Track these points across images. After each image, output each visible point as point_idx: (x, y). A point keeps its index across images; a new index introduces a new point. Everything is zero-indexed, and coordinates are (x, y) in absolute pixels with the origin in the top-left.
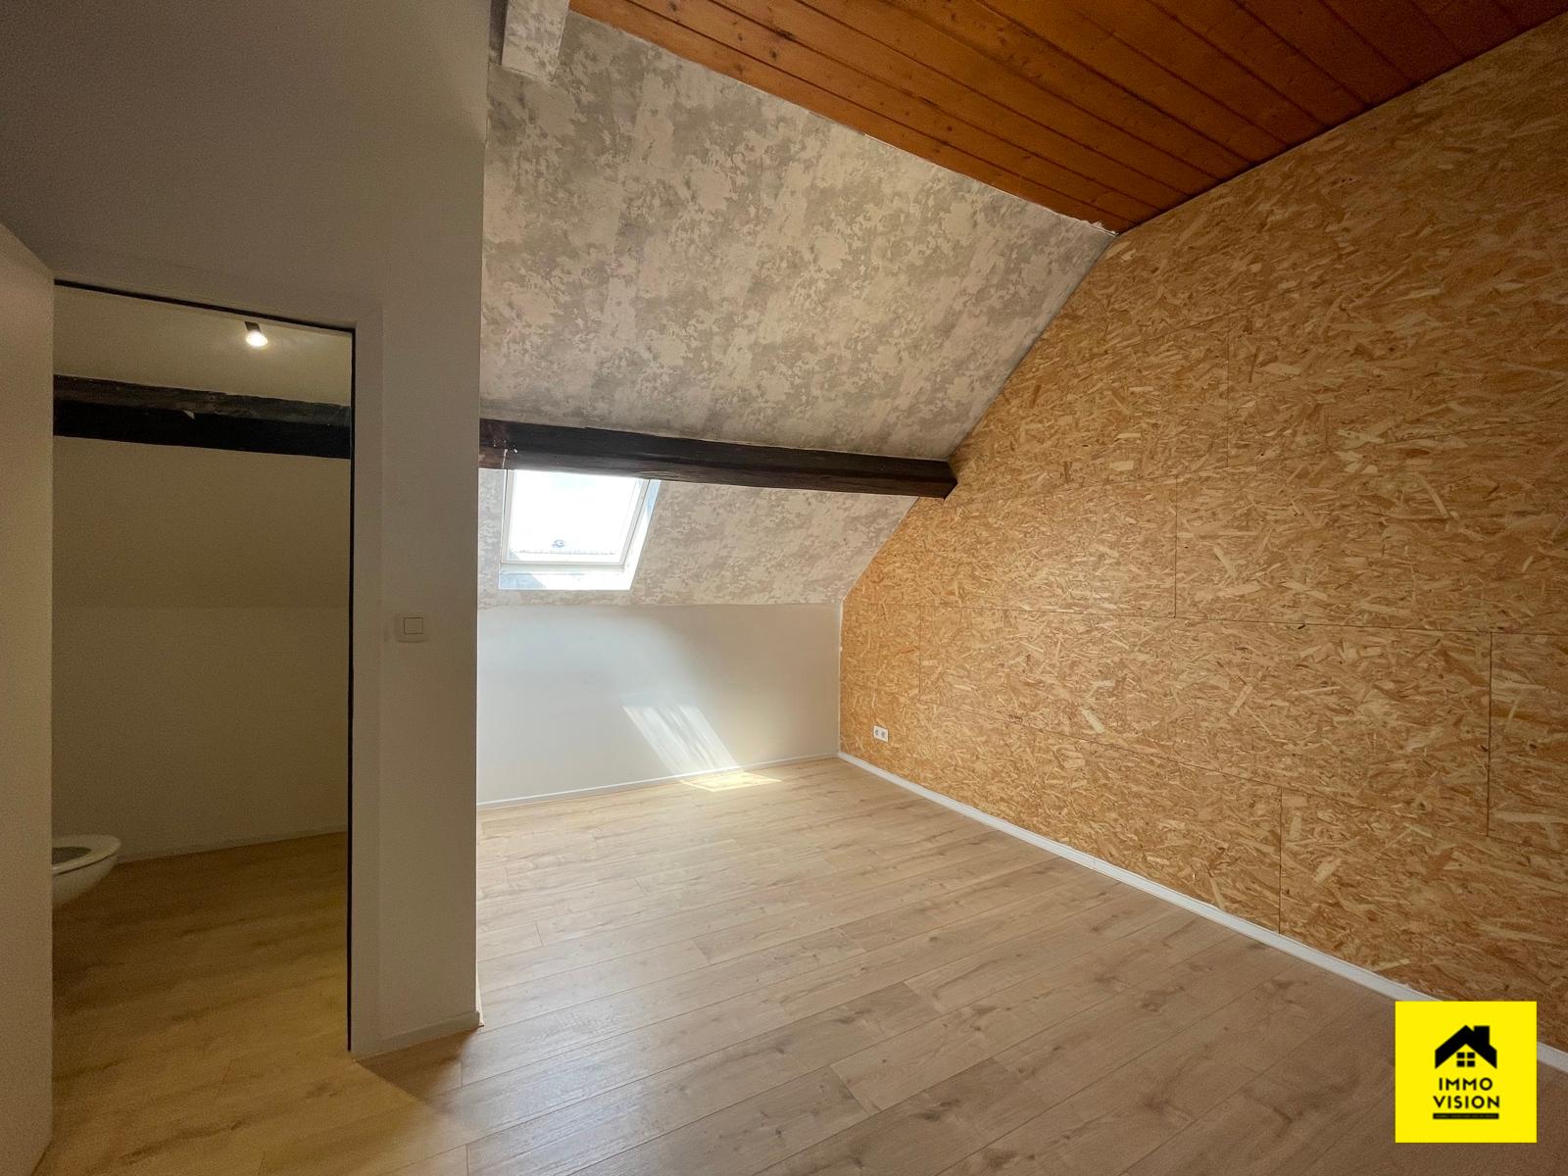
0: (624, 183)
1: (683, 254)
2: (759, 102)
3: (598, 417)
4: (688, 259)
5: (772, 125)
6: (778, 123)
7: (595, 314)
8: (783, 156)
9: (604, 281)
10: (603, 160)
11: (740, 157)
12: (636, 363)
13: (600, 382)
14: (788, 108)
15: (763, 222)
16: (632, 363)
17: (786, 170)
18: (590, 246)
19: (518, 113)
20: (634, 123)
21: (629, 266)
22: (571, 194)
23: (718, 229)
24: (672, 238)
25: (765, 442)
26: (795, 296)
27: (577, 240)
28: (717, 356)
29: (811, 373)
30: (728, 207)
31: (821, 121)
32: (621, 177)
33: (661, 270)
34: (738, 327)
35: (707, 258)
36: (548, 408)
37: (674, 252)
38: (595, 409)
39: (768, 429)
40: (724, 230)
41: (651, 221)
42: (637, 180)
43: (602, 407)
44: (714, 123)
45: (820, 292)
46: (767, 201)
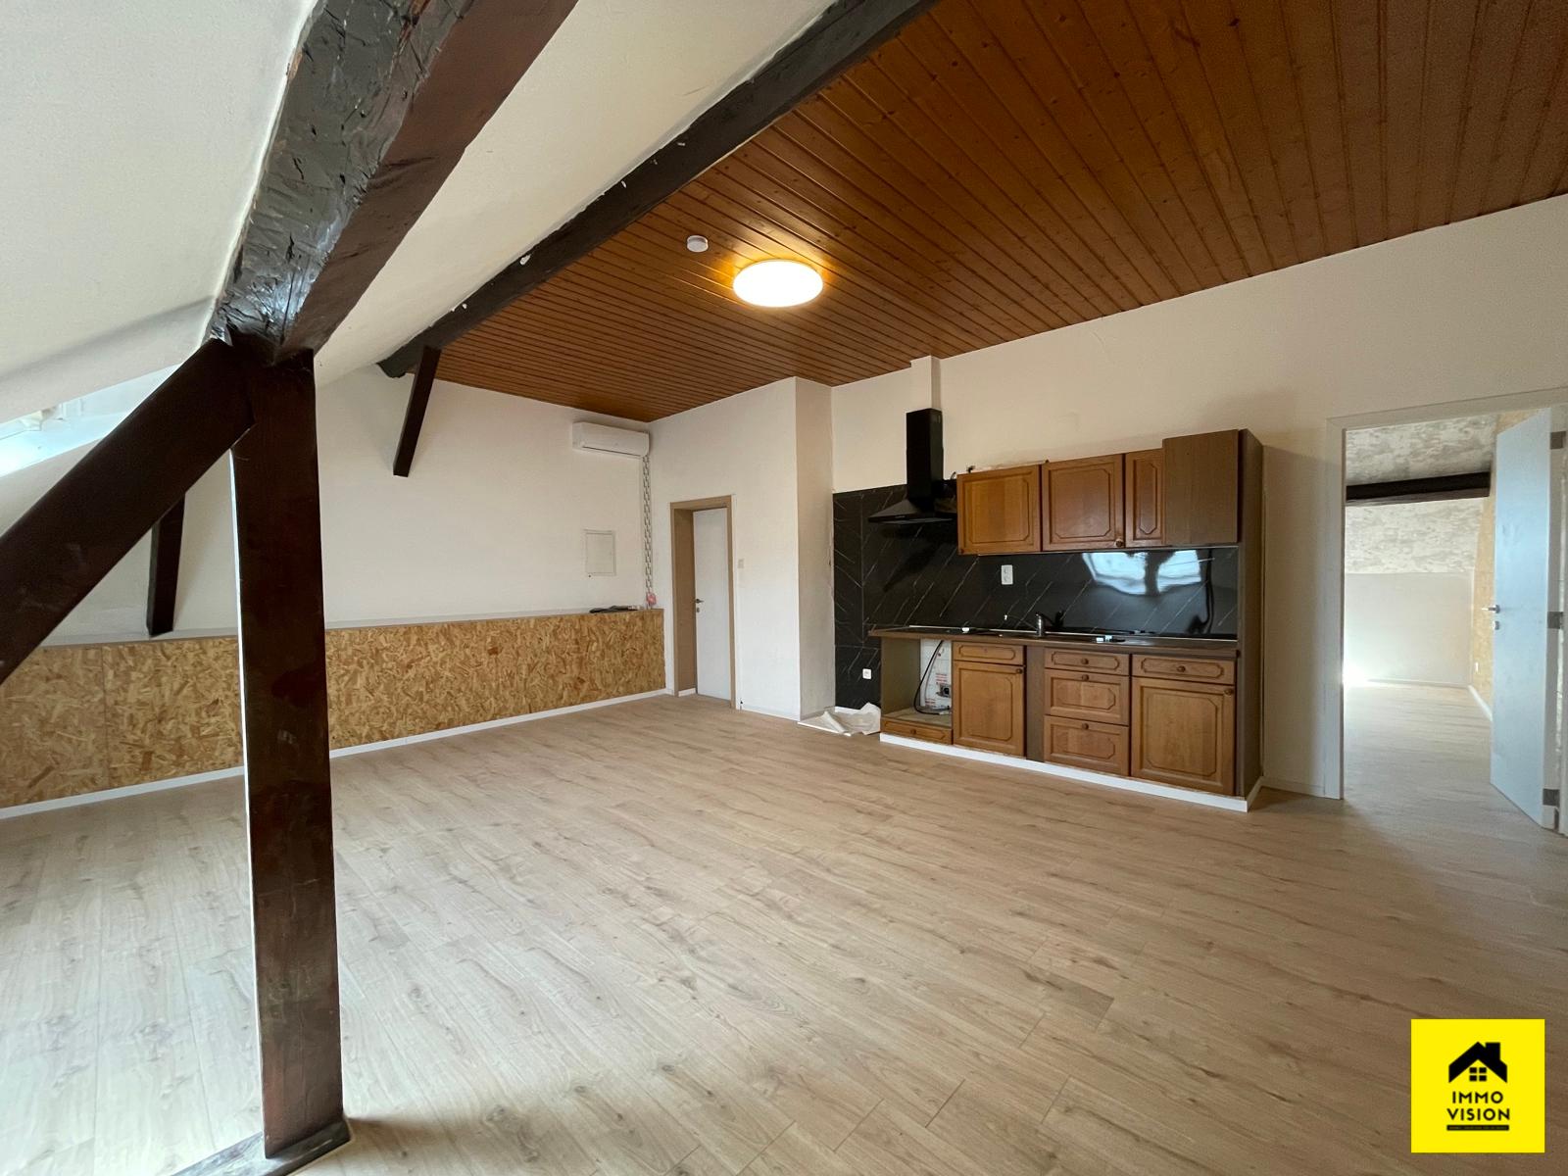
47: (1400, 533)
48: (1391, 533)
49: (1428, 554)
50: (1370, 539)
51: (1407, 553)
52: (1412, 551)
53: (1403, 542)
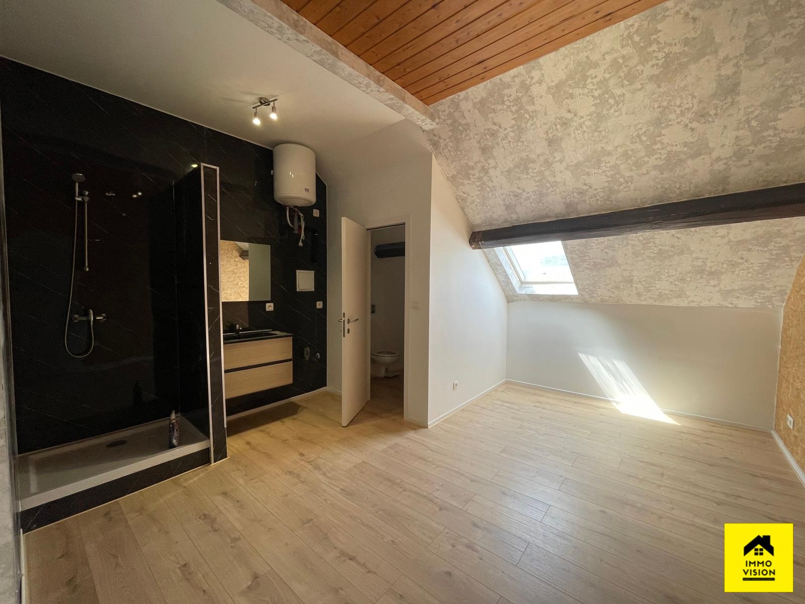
0: (474, 138)
1: (509, 148)
2: (501, 79)
3: (515, 220)
4: (512, 149)
5: (512, 82)
6: (514, 79)
7: (491, 185)
8: (525, 88)
9: (487, 172)
10: (464, 135)
11: (508, 102)
12: (516, 196)
13: (508, 207)
14: (513, 72)
15: (535, 117)
16: (515, 196)
17: (531, 92)
18: (476, 163)
19: (436, 139)
20: (466, 119)
21: (492, 162)
22: (461, 151)
23: (517, 132)
24: (501, 145)
25: (610, 210)
26: (576, 136)
27: (471, 164)
28: (552, 179)
29: (616, 167)
30: (516, 121)
31: (532, 63)
32: (472, 137)
33: (505, 158)
34: (554, 163)
35: (520, 144)
36: (494, 222)
37: (505, 149)
38: (512, 218)
39: (608, 202)
40: (520, 131)
41: (490, 144)
42: (477, 134)
43: (514, 216)
44: (490, 99)
45: (591, 127)
46: (531, 108)
47: (709, 264)
48: (700, 263)
49: (736, 288)
50: (676, 270)
51: (715, 286)
52: (719, 284)
53: (711, 273)
